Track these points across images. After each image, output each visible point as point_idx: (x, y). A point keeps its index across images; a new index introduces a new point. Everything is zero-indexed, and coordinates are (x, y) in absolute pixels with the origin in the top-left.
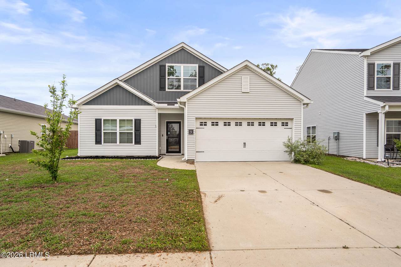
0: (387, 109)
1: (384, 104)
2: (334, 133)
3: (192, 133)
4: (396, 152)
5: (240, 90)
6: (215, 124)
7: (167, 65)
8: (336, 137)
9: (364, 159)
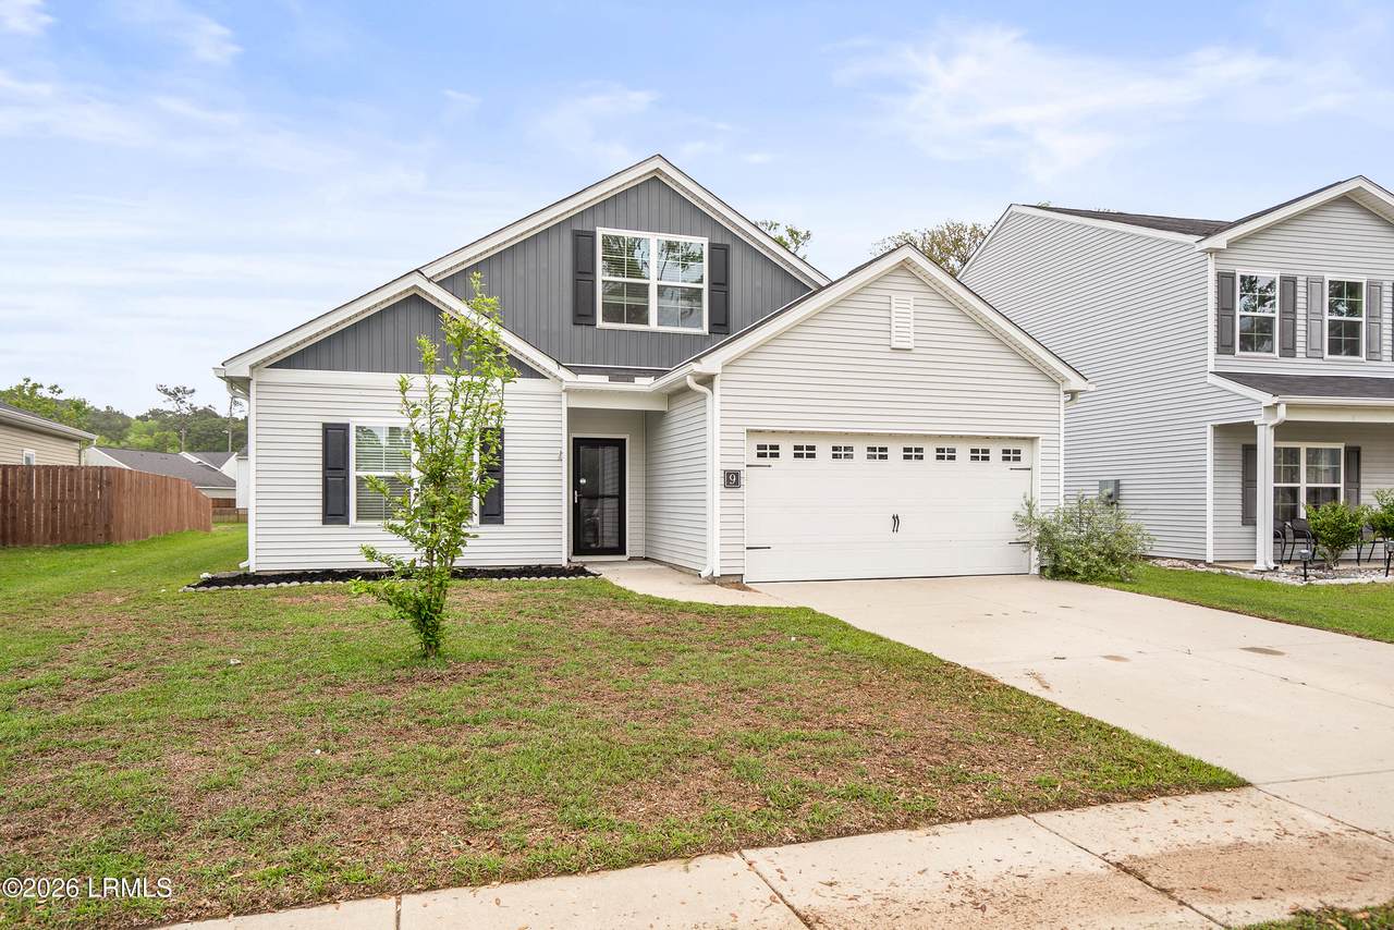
0: (1282, 414)
1: (1276, 400)
2: (1103, 484)
3: (737, 484)
4: (1292, 541)
5: (886, 342)
6: (805, 452)
7: (601, 232)
8: (1110, 496)
9: (1209, 565)
